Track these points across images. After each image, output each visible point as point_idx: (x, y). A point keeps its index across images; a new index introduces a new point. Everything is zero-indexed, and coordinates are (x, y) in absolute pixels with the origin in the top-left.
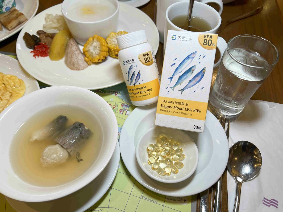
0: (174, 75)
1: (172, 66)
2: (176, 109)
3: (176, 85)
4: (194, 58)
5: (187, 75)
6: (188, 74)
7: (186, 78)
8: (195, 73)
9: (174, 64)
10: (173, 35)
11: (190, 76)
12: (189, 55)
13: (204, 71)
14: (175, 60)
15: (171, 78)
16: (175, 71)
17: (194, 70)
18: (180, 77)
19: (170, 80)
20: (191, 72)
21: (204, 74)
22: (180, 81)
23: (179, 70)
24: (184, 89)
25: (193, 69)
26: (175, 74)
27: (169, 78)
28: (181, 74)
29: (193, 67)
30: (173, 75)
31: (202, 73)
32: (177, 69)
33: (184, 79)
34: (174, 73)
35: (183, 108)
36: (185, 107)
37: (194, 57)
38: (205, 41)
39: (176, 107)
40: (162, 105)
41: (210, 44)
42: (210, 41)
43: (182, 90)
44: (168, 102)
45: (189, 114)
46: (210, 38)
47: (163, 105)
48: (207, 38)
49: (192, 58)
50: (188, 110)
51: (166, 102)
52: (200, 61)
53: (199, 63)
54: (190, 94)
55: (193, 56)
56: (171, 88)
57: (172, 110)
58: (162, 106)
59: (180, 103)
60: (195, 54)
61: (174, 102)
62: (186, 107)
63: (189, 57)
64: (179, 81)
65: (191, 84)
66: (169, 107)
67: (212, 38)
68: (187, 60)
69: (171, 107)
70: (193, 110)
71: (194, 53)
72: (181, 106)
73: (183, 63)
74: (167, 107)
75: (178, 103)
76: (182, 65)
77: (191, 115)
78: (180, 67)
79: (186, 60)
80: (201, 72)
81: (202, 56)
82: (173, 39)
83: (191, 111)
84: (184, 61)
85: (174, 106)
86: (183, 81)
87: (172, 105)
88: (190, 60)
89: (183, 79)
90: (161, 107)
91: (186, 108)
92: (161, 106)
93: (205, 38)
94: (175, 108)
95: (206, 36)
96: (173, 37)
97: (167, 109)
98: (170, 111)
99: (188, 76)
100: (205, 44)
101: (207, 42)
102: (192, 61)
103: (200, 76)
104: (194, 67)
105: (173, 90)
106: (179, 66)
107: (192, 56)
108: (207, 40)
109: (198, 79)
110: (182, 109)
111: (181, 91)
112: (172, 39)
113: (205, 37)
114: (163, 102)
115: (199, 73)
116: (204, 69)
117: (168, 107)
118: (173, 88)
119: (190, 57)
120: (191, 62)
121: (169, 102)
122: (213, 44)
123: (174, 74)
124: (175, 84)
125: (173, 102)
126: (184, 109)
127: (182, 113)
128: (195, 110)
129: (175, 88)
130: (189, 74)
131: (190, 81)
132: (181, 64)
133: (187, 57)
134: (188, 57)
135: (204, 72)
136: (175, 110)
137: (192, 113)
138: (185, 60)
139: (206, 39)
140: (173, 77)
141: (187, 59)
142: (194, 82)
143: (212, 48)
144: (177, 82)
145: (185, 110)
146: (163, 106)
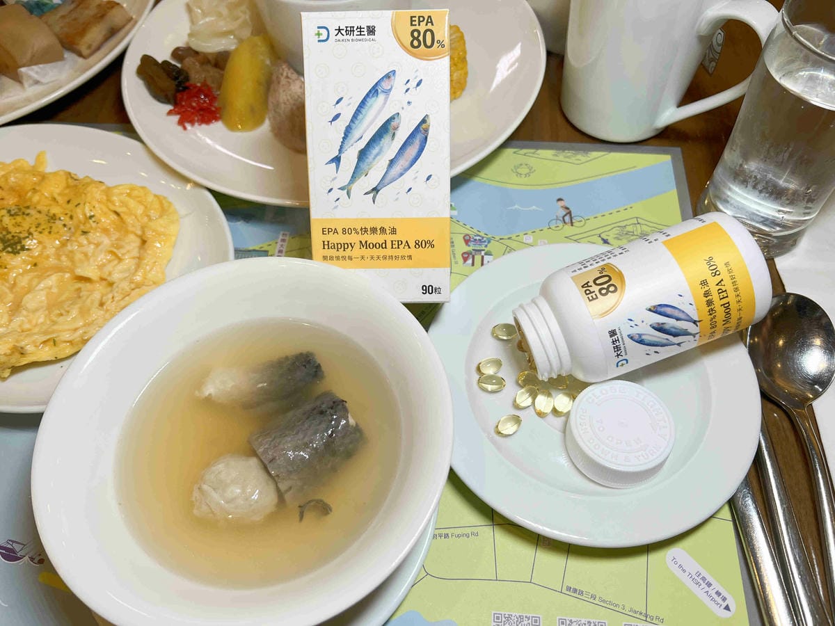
0: (343, 150)
1: (331, 122)
2: (366, 248)
3: (354, 177)
4: (390, 90)
5: (381, 145)
6: (381, 142)
7: (378, 154)
8: (402, 134)
9: (337, 117)
10: (319, 28)
11: (390, 148)
12: (376, 84)
13: (424, 126)
14: (338, 102)
15: (337, 160)
16: (344, 138)
17: (396, 128)
18: (363, 154)
19: (334, 165)
20: (391, 131)
21: (428, 134)
22: (364, 166)
23: (356, 134)
24: (379, 188)
25: (393, 123)
26: (346, 147)
27: (332, 161)
28: (362, 144)
29: (394, 119)
30: (340, 151)
31: (421, 132)
32: (348, 131)
33: (374, 159)
34: (342, 142)
35: (386, 243)
36: (389, 238)
37: (392, 87)
38: (416, 34)
39: (366, 242)
40: (326, 243)
41: (429, 42)
42: (429, 34)
43: (374, 192)
44: (340, 231)
45: (403, 257)
46: (427, 25)
47: (328, 242)
48: (419, 25)
49: (387, 92)
50: (398, 245)
51: (336, 231)
52: (408, 97)
53: (409, 103)
54: (397, 199)
55: (389, 84)
56: (342, 189)
57: (357, 252)
58: (326, 247)
59: (374, 230)
60: (393, 78)
61: (359, 230)
62: (394, 237)
63: (377, 90)
64: (361, 164)
65: (397, 169)
66: (346, 246)
67: (432, 25)
68: (374, 99)
69: (351, 244)
70: (412, 244)
71: (387, 76)
72: (378, 238)
73: (363, 111)
74: (339, 245)
75: (369, 230)
76: (360, 117)
77: (410, 257)
78: (357, 122)
79: (370, 101)
80: (417, 129)
81: (413, 84)
82: (322, 38)
83: (409, 248)
84: (363, 103)
85: (361, 242)
86: (371, 163)
87: (354, 238)
88: (381, 97)
89: (371, 157)
90: (324, 248)
91: (394, 242)
92: (324, 245)
93: (412, 25)
94: (363, 246)
95: (415, 21)
96: (319, 34)
97: (341, 253)
98: (350, 258)
99: (382, 147)
100: (416, 43)
101: (421, 38)
102: (386, 99)
103: (417, 143)
104: (396, 117)
105: (348, 194)
106: (352, 121)
107: (385, 85)
108: (419, 33)
109: (412, 151)
110: (383, 246)
111: (372, 195)
112: (319, 41)
113: (413, 23)
114: (327, 232)
115: (412, 136)
116: (424, 121)
117: (344, 246)
118: (347, 189)
119: (379, 91)
120: (385, 103)
121: (344, 231)
122: (438, 41)
123: (341, 147)
124: (352, 177)
125: (355, 229)
126: (389, 245)
127: (385, 257)
128: (417, 242)
129: (355, 187)
130: (386, 140)
131: (392, 162)
132: (358, 115)
133: (370, 91)
134: (374, 91)
135: (426, 131)
136: (365, 252)
137: (413, 251)
138: (366, 101)
139: (417, 27)
140: (343, 156)
141: (373, 96)
142: (402, 163)
143: (437, 55)
144: (356, 167)
145: (392, 248)
146: (330, 246)
